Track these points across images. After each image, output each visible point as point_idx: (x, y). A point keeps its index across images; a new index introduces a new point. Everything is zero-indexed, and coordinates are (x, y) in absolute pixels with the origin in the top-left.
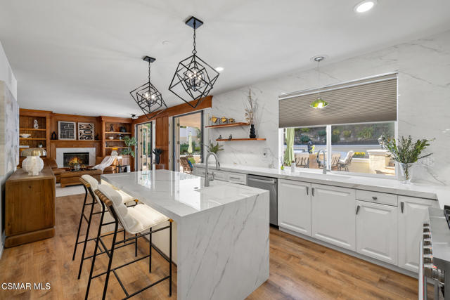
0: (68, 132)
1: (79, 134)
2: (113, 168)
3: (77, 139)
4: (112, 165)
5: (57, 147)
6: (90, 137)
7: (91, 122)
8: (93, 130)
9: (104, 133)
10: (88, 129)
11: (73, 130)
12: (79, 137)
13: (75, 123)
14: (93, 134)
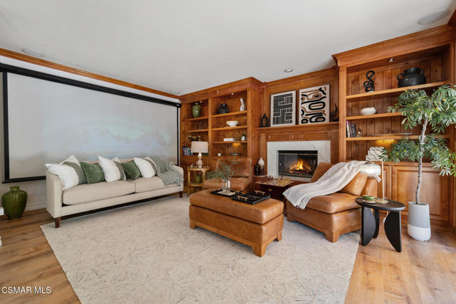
0: (283, 112)
1: (301, 113)
2: (335, 206)
3: (297, 122)
4: (344, 191)
5: (267, 140)
6: (319, 116)
7: (323, 84)
8: (326, 101)
9: (344, 97)
10: (318, 100)
11: (291, 106)
12: (300, 119)
13: (294, 93)
14: (327, 110)
